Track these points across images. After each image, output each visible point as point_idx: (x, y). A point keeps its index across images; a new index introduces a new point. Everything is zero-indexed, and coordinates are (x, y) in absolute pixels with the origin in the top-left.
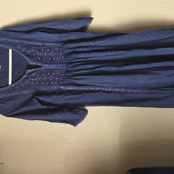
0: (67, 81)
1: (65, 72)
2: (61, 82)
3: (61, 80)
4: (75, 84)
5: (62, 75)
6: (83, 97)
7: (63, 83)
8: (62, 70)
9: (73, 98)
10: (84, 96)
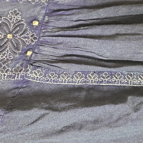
0: (54, 46)
1: (46, 14)
2: (29, 53)
3: (28, 42)
4: (90, 60)
5: (36, 23)
6: (134, 115)
7: (39, 57)
8: (35, 6)
9: (87, 122)
10: (136, 110)
